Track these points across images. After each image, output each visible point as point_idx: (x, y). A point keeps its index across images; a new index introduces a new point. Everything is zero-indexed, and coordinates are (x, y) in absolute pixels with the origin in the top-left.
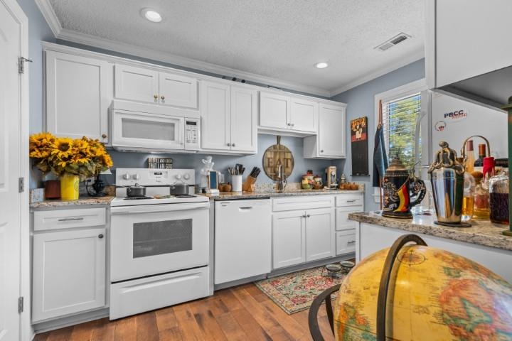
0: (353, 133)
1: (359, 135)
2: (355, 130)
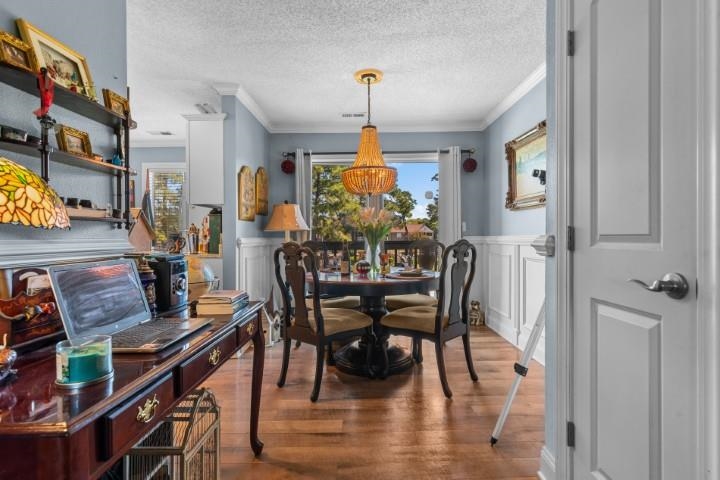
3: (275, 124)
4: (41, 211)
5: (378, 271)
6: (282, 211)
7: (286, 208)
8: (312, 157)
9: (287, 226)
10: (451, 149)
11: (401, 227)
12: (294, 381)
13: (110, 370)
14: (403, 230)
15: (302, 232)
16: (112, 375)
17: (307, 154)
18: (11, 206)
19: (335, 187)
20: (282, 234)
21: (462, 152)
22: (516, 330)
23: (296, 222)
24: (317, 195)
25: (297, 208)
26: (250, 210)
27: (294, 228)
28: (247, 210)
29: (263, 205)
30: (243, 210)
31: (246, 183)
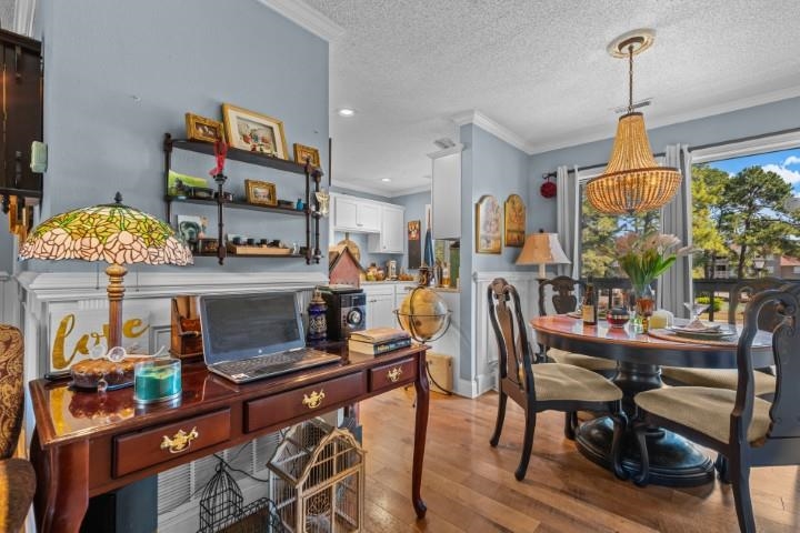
1: (414, 235)
2: (411, 230)
3: (533, 143)
4: (129, 252)
6: (534, 241)
7: (539, 237)
8: (578, 173)
9: (539, 258)
12: (512, 444)
13: (175, 390)
15: (564, 265)
16: (176, 396)
17: (571, 172)
18: (100, 248)
20: (535, 268)
23: (549, 254)
25: (554, 238)
26: (492, 242)
27: (551, 262)
28: (488, 242)
29: (515, 235)
30: (482, 242)
31: (487, 213)
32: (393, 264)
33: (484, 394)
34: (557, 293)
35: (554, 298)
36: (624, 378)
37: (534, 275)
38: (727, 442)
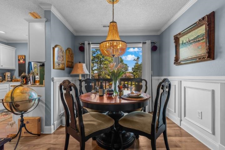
0: (19, 60)
1: (21, 61)
2: (20, 59)
3: (76, 31)
5: (117, 93)
6: (77, 66)
7: (79, 65)
8: (91, 45)
9: (79, 72)
10: (147, 41)
11: (125, 74)
14: (125, 75)
15: (87, 75)
17: (89, 44)
19: (105, 62)
20: (78, 76)
21: (151, 43)
22: (180, 119)
24: (100, 65)
25: (84, 65)
26: (61, 65)
27: (83, 73)
28: (59, 65)
29: (70, 63)
30: (56, 65)
31: (58, 53)
32: (8, 74)
33: (58, 129)
34: (86, 84)
35: (86, 86)
36: (111, 114)
37: (77, 78)
38: (150, 134)
